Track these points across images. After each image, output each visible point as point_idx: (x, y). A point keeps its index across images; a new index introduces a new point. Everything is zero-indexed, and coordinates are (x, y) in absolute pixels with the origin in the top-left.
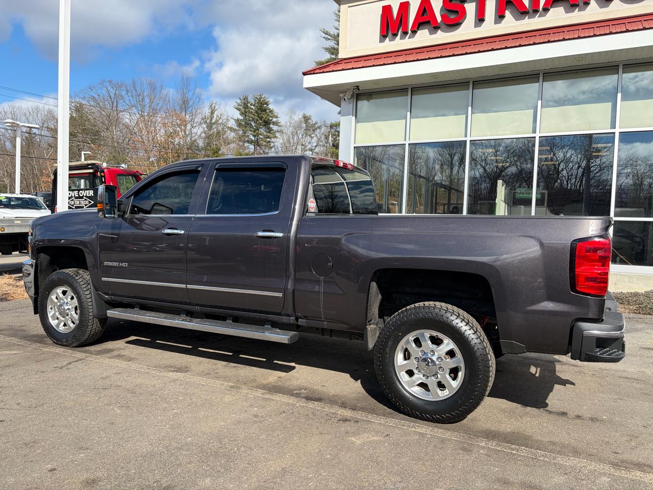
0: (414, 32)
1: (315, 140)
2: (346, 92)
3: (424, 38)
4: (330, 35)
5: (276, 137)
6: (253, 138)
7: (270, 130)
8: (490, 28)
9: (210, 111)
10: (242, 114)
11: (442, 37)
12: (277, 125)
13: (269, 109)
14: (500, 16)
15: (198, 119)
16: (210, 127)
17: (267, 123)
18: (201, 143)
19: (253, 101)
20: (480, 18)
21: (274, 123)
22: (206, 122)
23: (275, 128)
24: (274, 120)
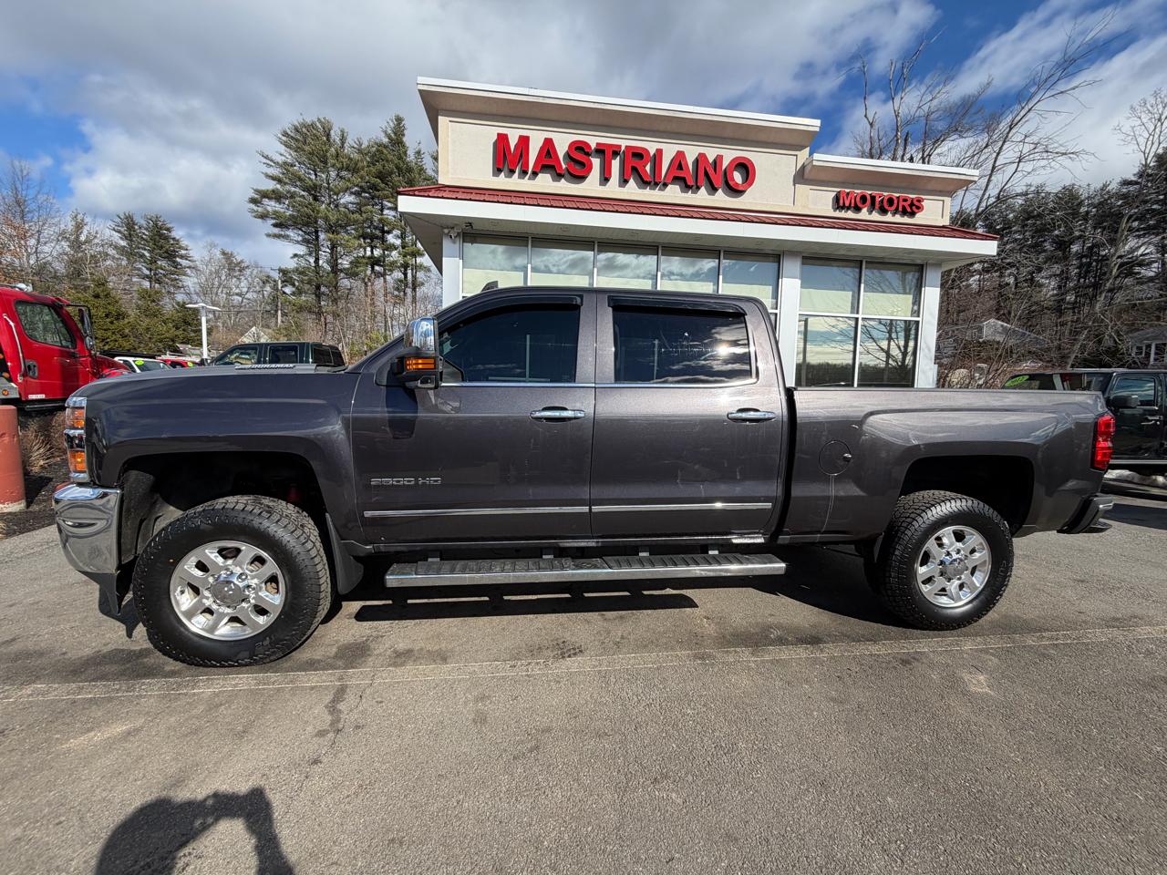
0: (535, 174)
1: (244, 284)
2: (453, 228)
3: (545, 183)
4: (272, 161)
5: (185, 275)
6: (148, 272)
7: (176, 265)
8: (613, 190)
9: (74, 223)
10: (125, 237)
11: (564, 187)
12: (186, 259)
13: (174, 239)
14: (624, 182)
15: (48, 232)
16: (76, 245)
17: (171, 255)
18: (60, 267)
19: (143, 223)
20: (605, 179)
21: (182, 257)
22: (68, 239)
23: (184, 262)
24: (183, 252)
